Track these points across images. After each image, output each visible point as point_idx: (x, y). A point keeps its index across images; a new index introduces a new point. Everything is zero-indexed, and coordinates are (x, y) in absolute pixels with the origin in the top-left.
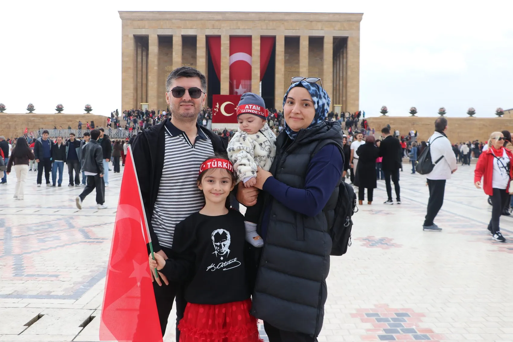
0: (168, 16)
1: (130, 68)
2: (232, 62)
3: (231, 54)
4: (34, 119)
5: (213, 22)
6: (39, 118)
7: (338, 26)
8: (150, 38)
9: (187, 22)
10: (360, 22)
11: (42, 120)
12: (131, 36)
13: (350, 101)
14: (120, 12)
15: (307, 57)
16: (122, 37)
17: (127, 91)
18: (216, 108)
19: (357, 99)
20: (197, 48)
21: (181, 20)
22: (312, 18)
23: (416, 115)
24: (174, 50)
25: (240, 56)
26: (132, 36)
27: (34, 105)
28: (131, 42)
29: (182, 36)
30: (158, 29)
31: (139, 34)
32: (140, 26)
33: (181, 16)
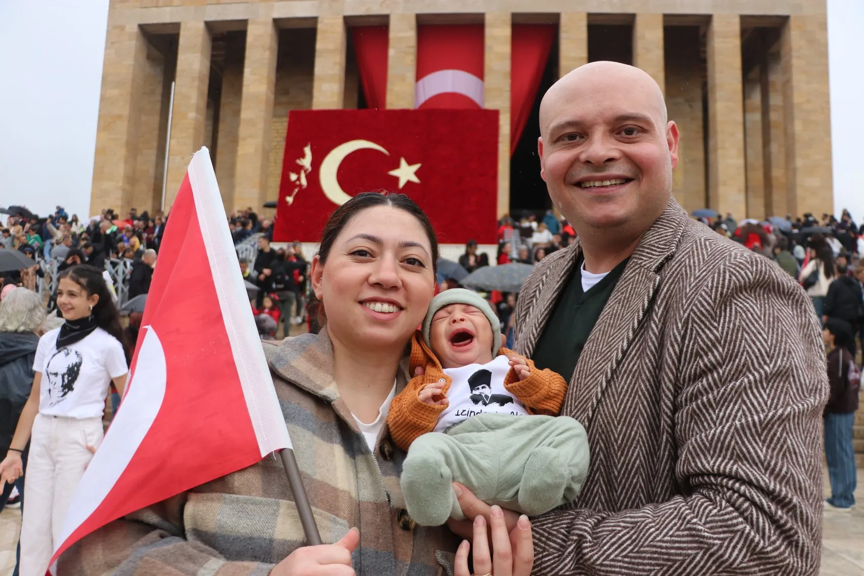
1: (120, 117)
2: (424, 98)
3: (421, 72)
8: (183, 34)
12: (133, 28)
16: (108, 32)
17: (106, 185)
18: (298, 169)
20: (317, 54)
24: (247, 62)
26: (135, 30)
28: (132, 44)
29: (276, 21)
30: (209, 7)
31: (155, 22)
32: (158, 1)
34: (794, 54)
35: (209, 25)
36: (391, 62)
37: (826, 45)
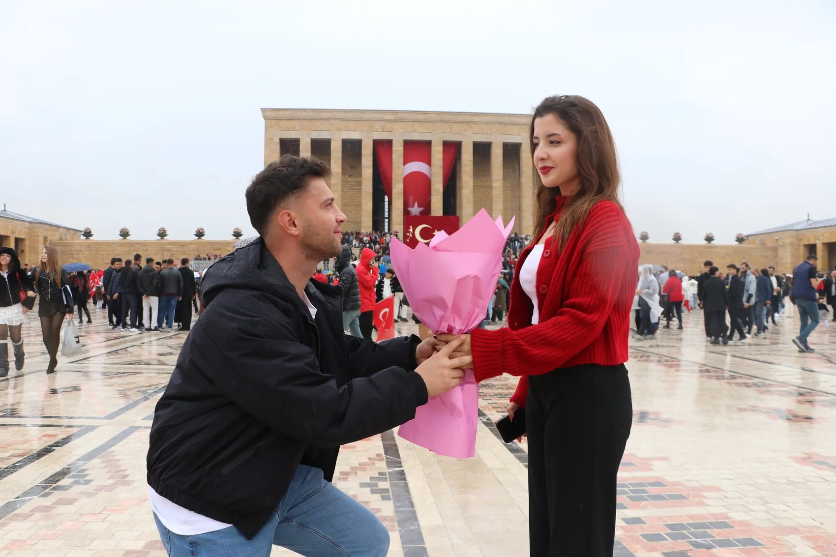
0: (325, 115)
2: (405, 175)
3: (405, 163)
4: (171, 248)
5: (382, 123)
6: (178, 246)
8: (301, 143)
9: (350, 123)
11: (181, 248)
12: (276, 140)
14: (264, 110)
15: (501, 168)
16: (265, 141)
18: (409, 232)
20: (363, 156)
21: (342, 120)
22: (506, 119)
23: (647, 241)
24: (332, 158)
25: (417, 166)
26: (278, 140)
27: (166, 229)
28: (277, 148)
29: (343, 139)
30: (312, 131)
31: (287, 137)
32: (288, 128)
33: (343, 115)
35: (311, 140)
36: (394, 160)
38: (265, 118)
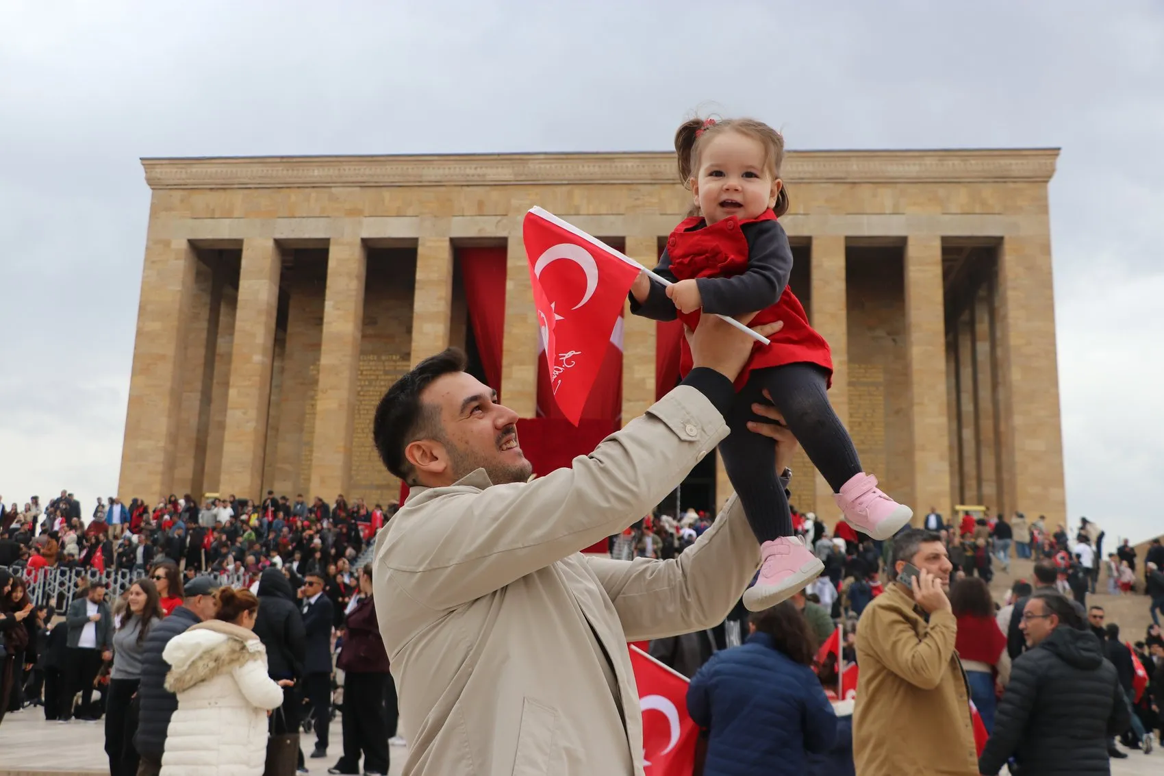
0: (316, 173)
1: (162, 357)
5: (479, 192)
7: (961, 197)
8: (245, 254)
9: (386, 194)
10: (1047, 182)
12: (181, 244)
13: (1026, 488)
15: (843, 313)
16: (147, 248)
17: (142, 444)
19: (1057, 479)
20: (417, 286)
21: (363, 185)
22: (855, 168)
24: (328, 292)
26: (184, 245)
28: (179, 266)
29: (365, 242)
30: (280, 220)
31: (210, 237)
32: (213, 210)
33: (366, 172)
34: (1010, 284)
35: (279, 243)
36: (509, 298)
37: (1050, 274)
38: (153, 183)
